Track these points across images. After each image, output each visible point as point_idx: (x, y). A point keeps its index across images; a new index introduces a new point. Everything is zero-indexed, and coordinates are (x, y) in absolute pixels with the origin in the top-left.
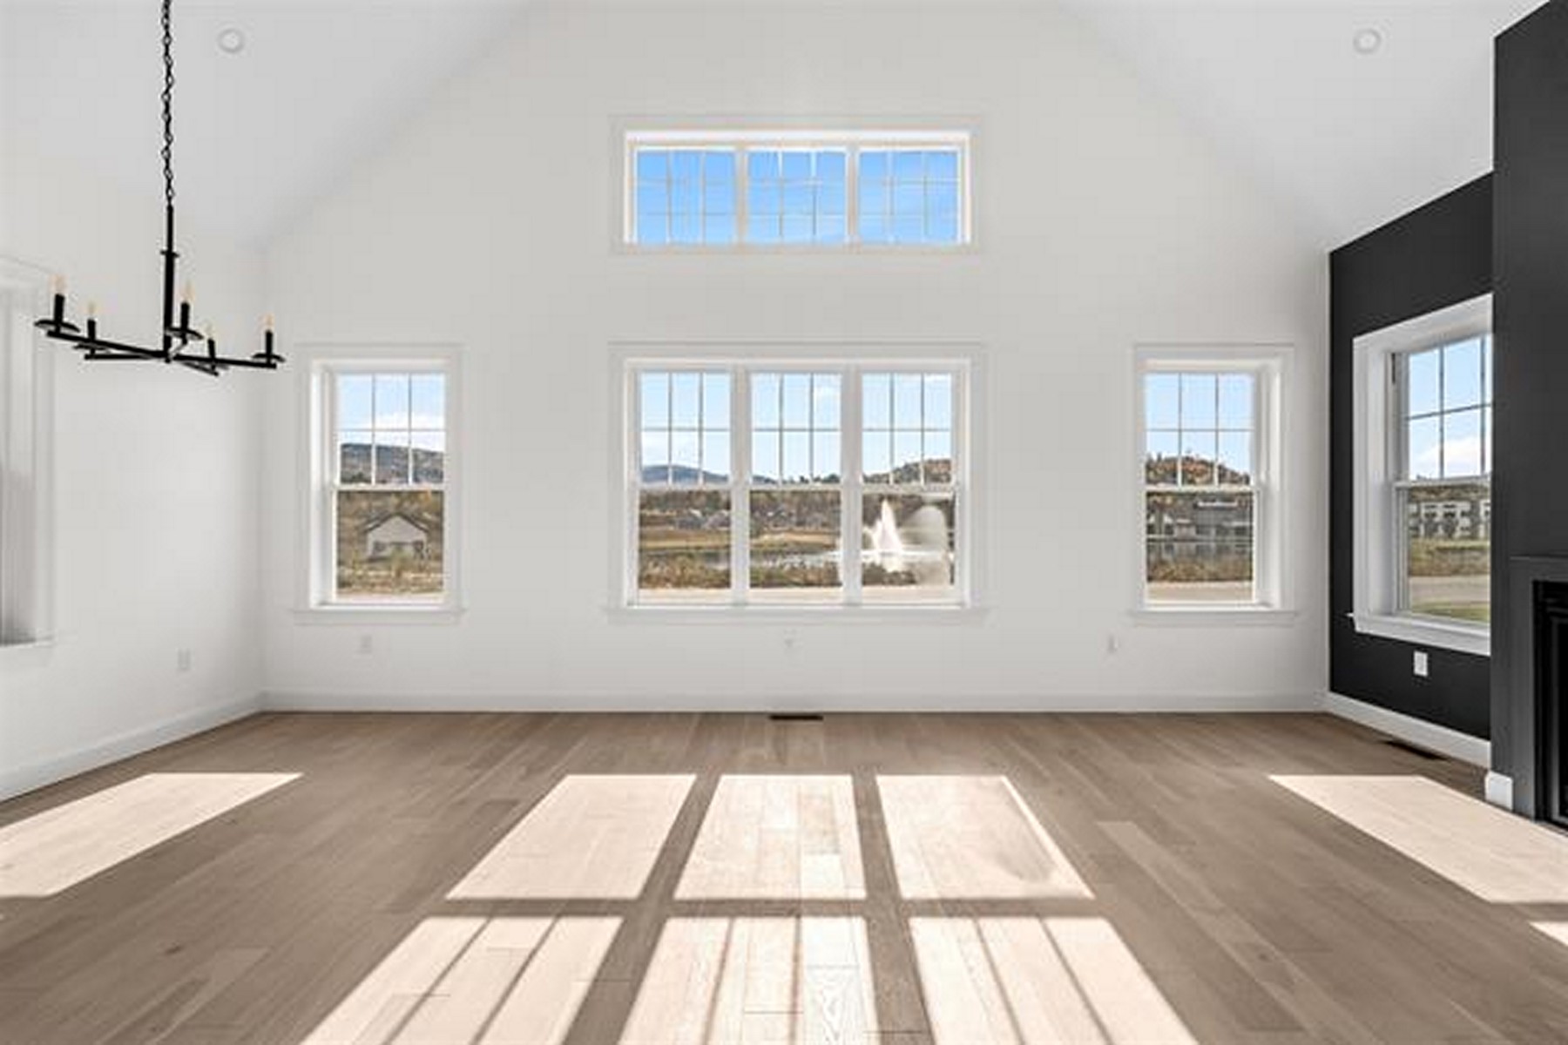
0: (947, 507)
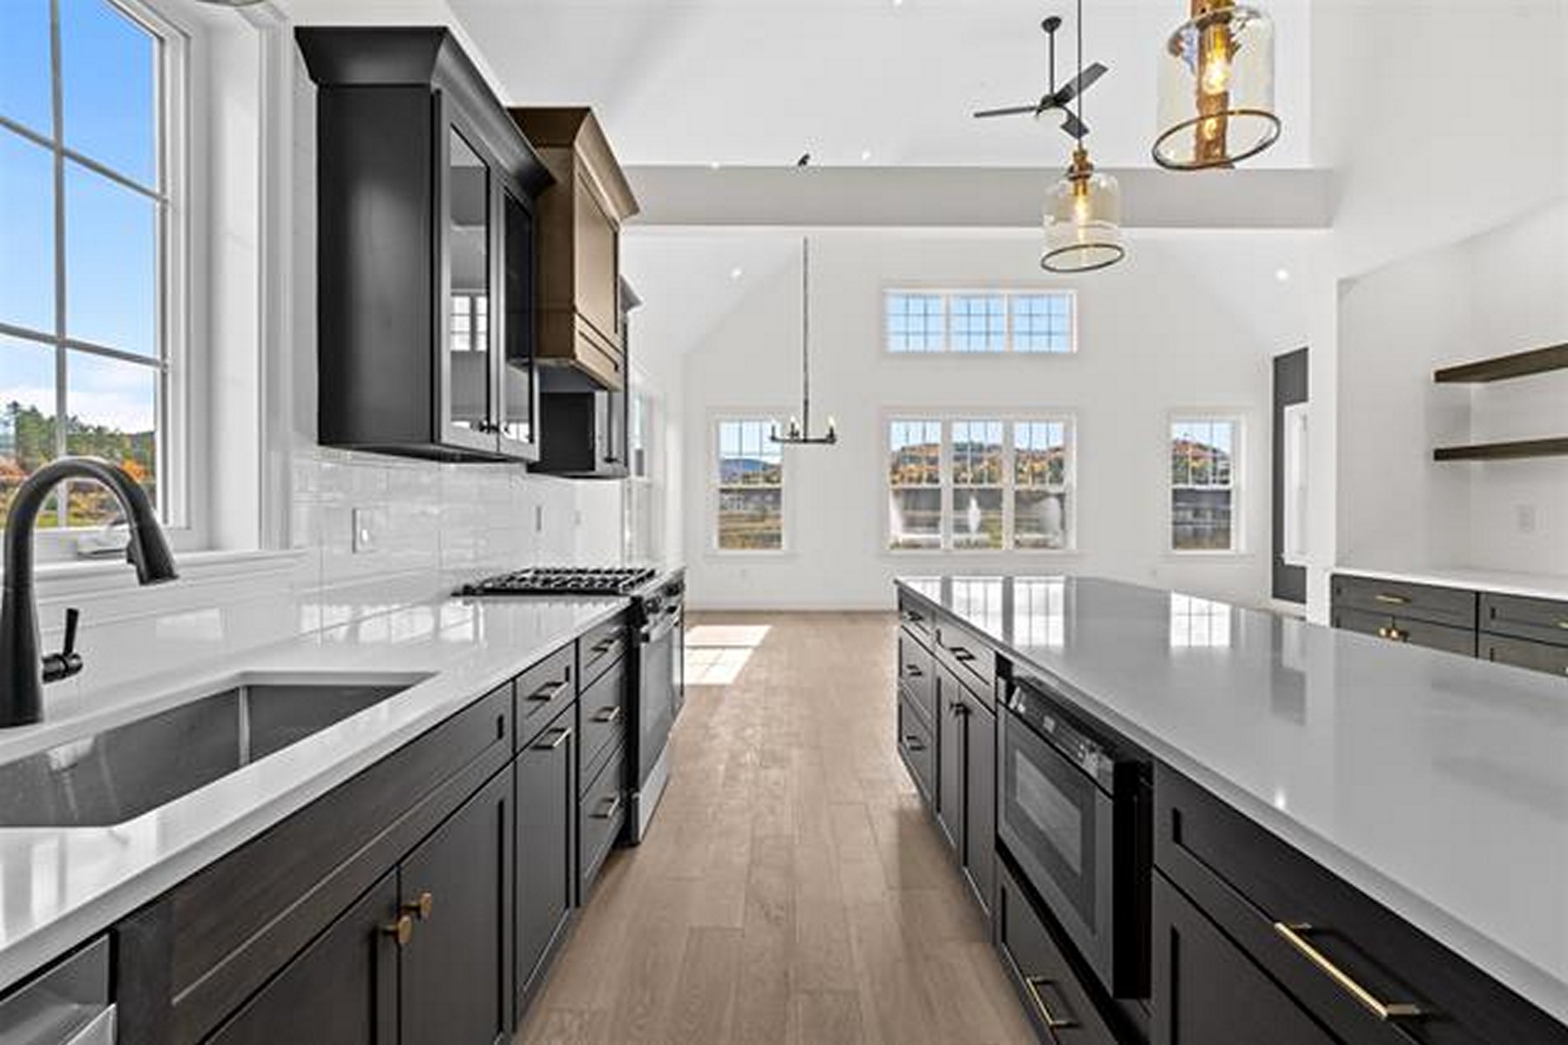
0: (1061, 497)
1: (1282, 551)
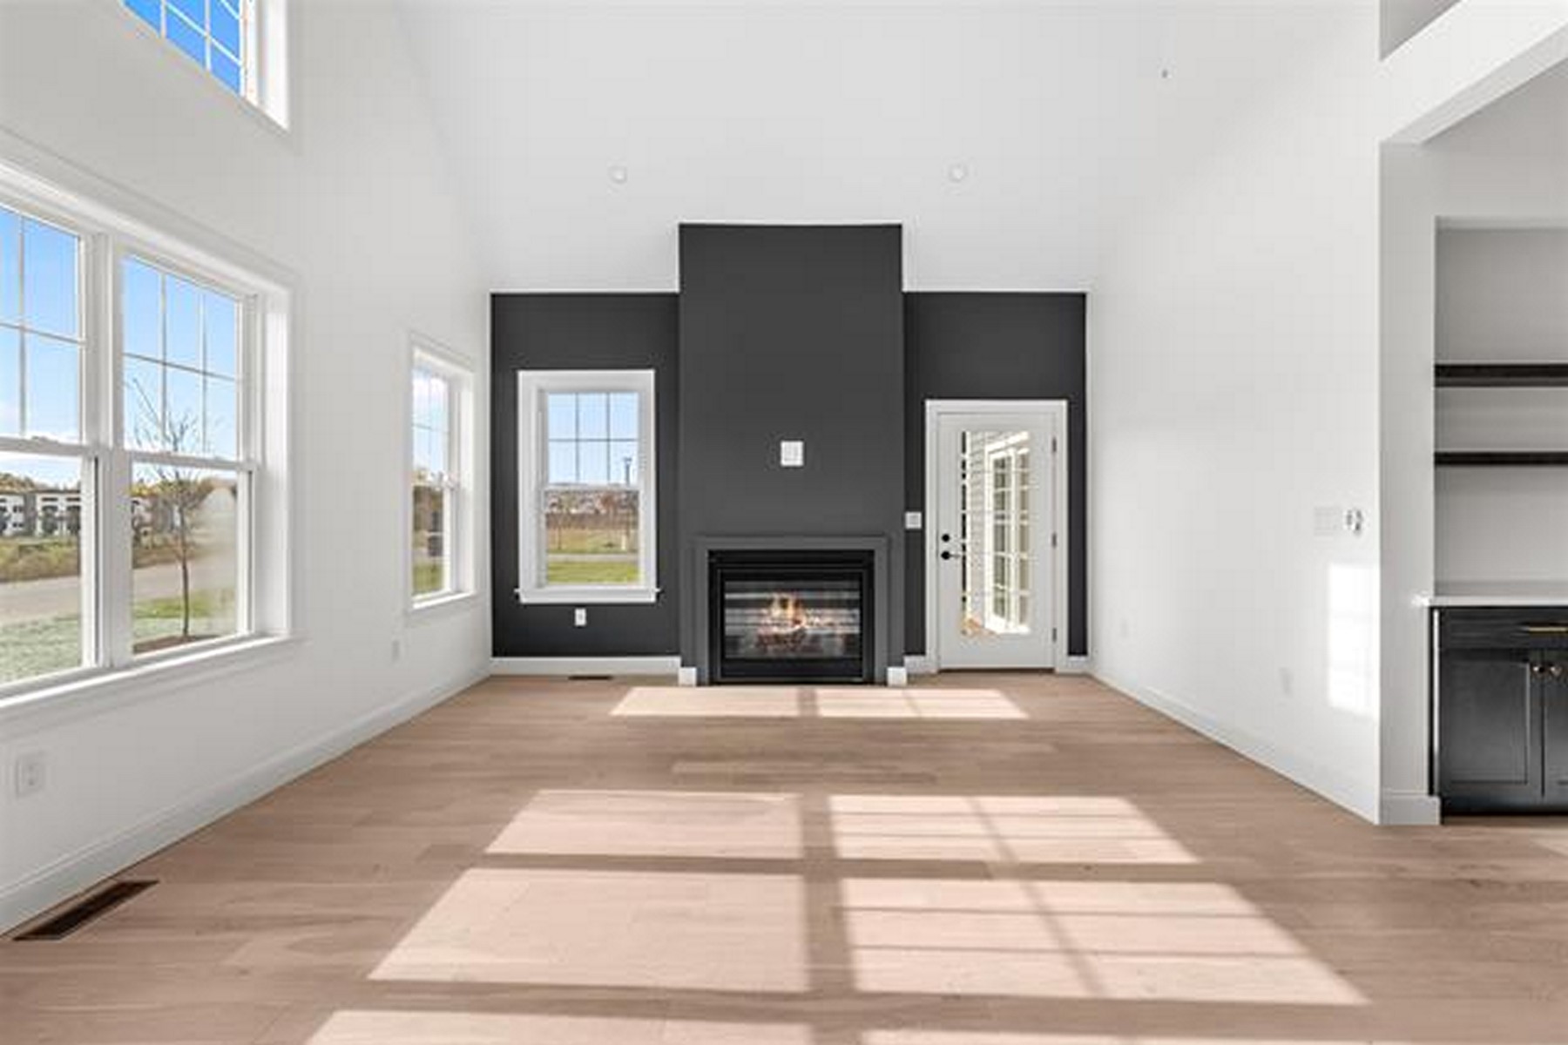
1: (517, 587)
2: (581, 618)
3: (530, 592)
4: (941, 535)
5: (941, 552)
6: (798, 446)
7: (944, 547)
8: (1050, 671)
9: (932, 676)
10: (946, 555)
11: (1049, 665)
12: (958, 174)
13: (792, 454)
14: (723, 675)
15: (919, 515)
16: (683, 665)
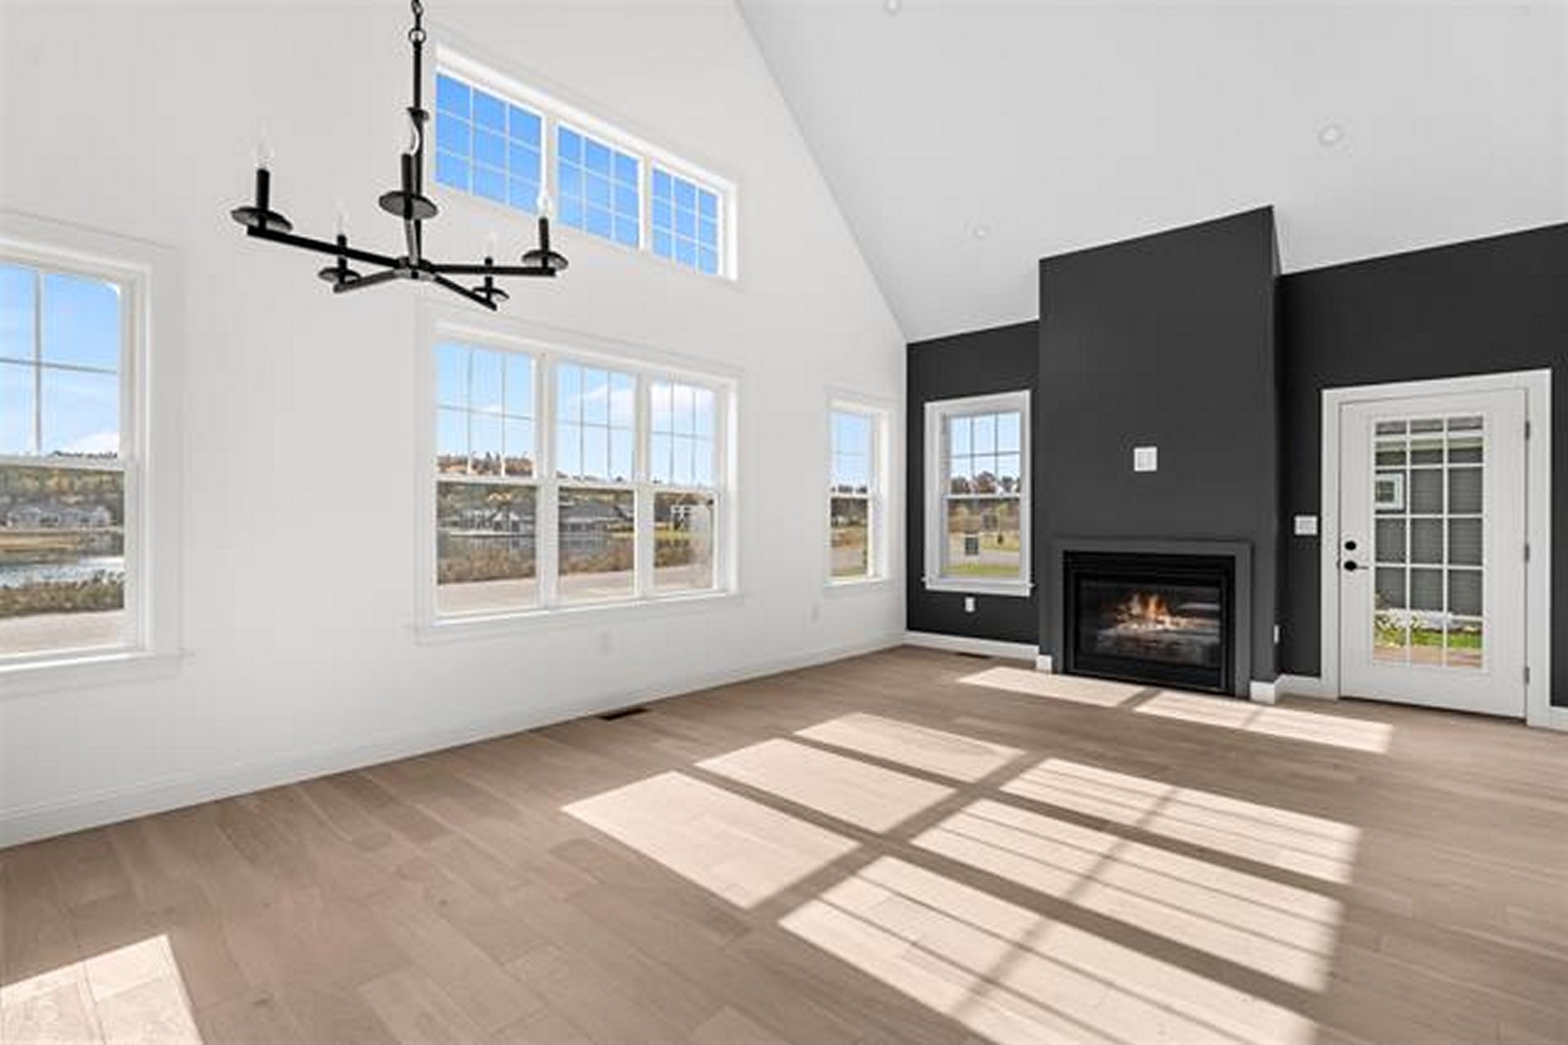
1: (923, 575)
2: (970, 605)
3: (933, 581)
4: (1343, 543)
5: (1344, 562)
6: (1152, 451)
7: (1348, 556)
8: (1522, 722)
9: (1330, 701)
10: (1351, 566)
11: (1521, 715)
12: (1330, 136)
13: (1146, 459)
14: (1076, 666)
15: (1314, 519)
16: (1042, 653)
